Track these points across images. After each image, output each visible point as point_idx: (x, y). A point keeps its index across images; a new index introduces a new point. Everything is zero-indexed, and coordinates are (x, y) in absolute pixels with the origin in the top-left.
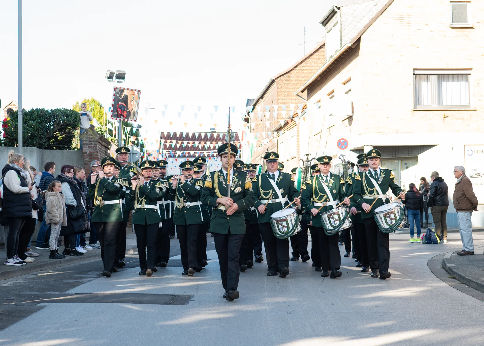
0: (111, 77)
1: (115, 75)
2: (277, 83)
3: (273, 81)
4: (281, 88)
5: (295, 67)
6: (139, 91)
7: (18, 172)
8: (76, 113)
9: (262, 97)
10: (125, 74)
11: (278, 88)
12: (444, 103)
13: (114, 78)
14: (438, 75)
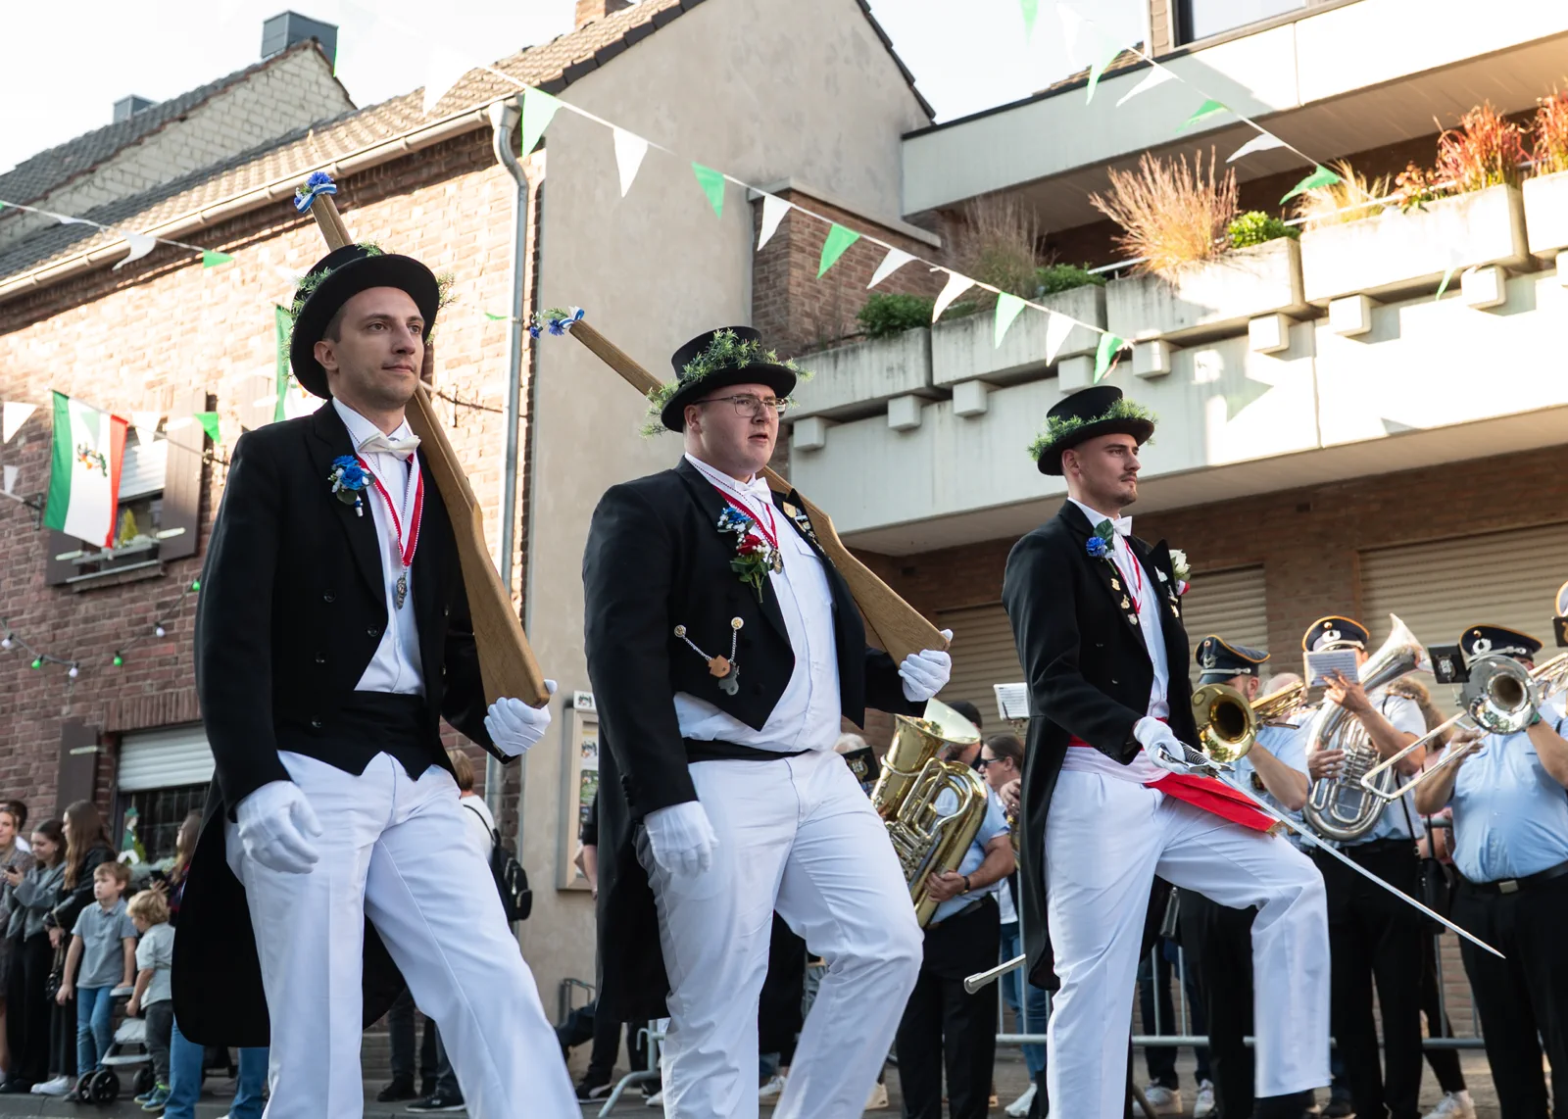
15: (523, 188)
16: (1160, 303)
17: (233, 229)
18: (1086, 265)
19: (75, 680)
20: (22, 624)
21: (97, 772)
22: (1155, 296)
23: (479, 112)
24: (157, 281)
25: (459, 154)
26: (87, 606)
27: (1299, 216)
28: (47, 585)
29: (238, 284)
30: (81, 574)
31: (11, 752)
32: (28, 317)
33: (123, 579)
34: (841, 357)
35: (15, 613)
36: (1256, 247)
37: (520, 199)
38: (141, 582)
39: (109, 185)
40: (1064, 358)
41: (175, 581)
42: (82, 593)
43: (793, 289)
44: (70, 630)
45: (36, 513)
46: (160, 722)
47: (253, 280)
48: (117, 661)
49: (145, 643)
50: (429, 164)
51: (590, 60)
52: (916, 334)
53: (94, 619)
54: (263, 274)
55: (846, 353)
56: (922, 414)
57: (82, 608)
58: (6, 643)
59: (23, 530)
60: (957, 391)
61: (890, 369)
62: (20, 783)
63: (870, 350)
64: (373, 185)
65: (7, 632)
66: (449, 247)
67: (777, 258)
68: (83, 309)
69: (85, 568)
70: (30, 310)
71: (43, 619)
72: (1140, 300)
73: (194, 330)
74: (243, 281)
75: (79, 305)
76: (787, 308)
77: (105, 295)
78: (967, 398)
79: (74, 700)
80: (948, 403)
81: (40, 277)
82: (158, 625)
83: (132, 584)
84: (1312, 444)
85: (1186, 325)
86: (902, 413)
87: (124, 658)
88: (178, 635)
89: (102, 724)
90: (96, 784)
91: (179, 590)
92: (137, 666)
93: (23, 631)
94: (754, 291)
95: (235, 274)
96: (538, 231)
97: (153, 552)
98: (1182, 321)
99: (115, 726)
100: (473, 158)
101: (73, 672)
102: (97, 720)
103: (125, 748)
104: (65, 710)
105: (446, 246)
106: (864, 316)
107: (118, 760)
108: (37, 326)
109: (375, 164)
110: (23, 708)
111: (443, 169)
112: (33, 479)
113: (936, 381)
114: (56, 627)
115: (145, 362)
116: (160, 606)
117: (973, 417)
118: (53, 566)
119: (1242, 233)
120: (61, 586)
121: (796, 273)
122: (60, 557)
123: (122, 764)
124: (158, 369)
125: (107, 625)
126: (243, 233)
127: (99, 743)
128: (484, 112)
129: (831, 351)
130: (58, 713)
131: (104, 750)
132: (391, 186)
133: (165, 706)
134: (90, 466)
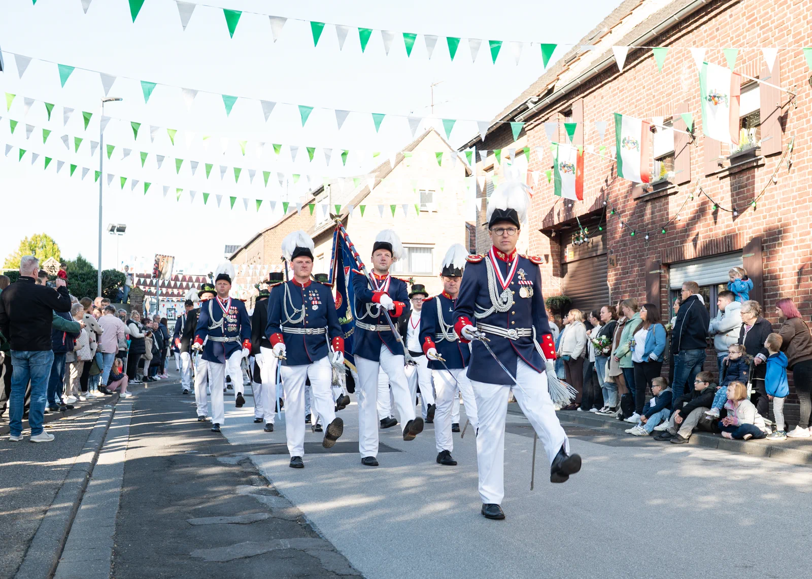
0: (112, 230)
1: (116, 228)
2: (265, 237)
3: (260, 235)
4: (268, 241)
5: (281, 223)
6: (174, 257)
7: (137, 325)
8: (123, 274)
9: (246, 247)
10: (125, 228)
11: (265, 242)
12: (413, 271)
13: (115, 231)
14: (409, 248)
19: (648, 240)
20: (625, 216)
21: (661, 281)
28: (633, 198)
30: (646, 192)
31: (629, 273)
32: (615, 76)
33: (661, 194)
35: (623, 212)
38: (669, 195)
42: (647, 201)
44: (644, 218)
48: (663, 231)
53: (652, 213)
57: (648, 208)
58: (621, 225)
62: (634, 287)
65: (620, 221)
71: (634, 214)
79: (650, 250)
82: (677, 215)
87: (666, 230)
89: (660, 259)
90: (660, 287)
91: (684, 198)
92: (672, 234)
93: (626, 219)
99: (666, 260)
101: (647, 237)
102: (658, 258)
103: (671, 270)
104: (647, 254)
107: (669, 276)
110: (631, 253)
114: (639, 217)
116: (678, 205)
118: (634, 190)
120: (638, 199)
122: (636, 186)
123: (671, 278)
125: (658, 216)
127: (661, 270)
130: (644, 256)
131: (664, 272)
134: (630, 148)
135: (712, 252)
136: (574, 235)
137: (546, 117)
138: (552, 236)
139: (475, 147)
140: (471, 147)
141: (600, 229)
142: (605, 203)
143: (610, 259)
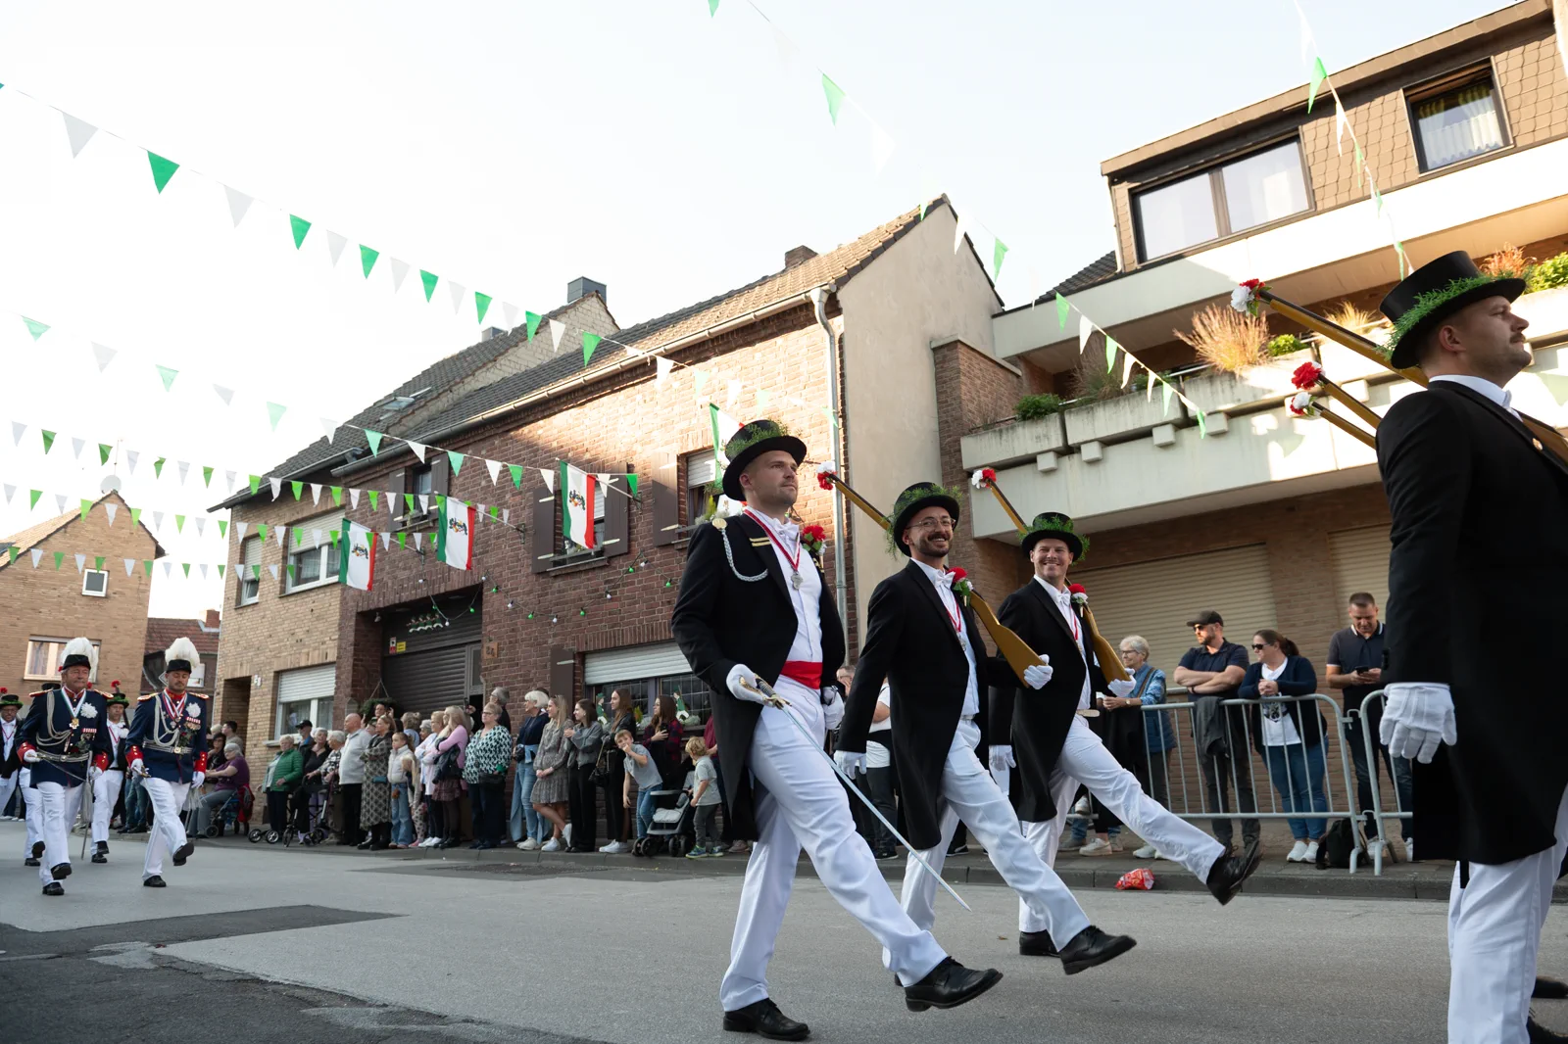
14: (59, 643)
15: (832, 337)
16: (1223, 391)
17: (638, 372)
18: (1167, 372)
19: (556, 624)
20: (518, 595)
21: (574, 674)
22: (1220, 389)
23: (803, 296)
24: (588, 404)
25: (785, 321)
26: (559, 584)
27: (1312, 336)
28: (533, 573)
29: (641, 402)
30: (554, 566)
31: (517, 665)
32: (506, 428)
33: (581, 568)
34: (1004, 431)
35: (512, 590)
36: (1289, 355)
37: (831, 343)
38: (594, 569)
39: (504, 368)
40: (1156, 426)
41: (615, 568)
42: (556, 577)
43: (963, 397)
44: (549, 596)
45: (522, 534)
46: (612, 646)
47: (652, 400)
48: (582, 613)
49: (599, 603)
50: (765, 328)
51: (858, 266)
52: (1055, 416)
53: (564, 591)
54: (657, 396)
55: (1007, 429)
56: (1058, 463)
57: (556, 584)
58: (510, 605)
59: (514, 544)
60: (1083, 447)
61: (1038, 437)
62: (525, 681)
63: (1024, 428)
64: (729, 342)
65: (511, 600)
66: (781, 374)
67: (951, 379)
68: (541, 422)
69: (556, 563)
70: (508, 424)
71: (531, 592)
72: (1208, 390)
73: (615, 429)
74: (645, 401)
75: (538, 420)
76: (960, 407)
77: (555, 413)
78: (1091, 451)
79: (555, 635)
80: (1076, 456)
81: (516, 405)
82: (607, 593)
83: (586, 571)
84: (1334, 469)
85: (1242, 403)
86: (1047, 462)
87: (586, 611)
88: (620, 598)
89: (575, 648)
90: (574, 681)
91: (619, 573)
92: (595, 616)
93: (519, 599)
94: (938, 399)
95: (639, 397)
96: (842, 362)
97: (599, 553)
98: (1239, 400)
99: (583, 649)
100: (795, 323)
101: (555, 620)
102: (571, 646)
103: (587, 661)
104: (550, 640)
105: (779, 373)
106: (1019, 409)
107: (584, 668)
108: (512, 433)
109: (732, 329)
110: (523, 640)
111: (775, 330)
112: (518, 516)
113: (1070, 442)
114: (539, 596)
115: (585, 448)
116: (606, 582)
117: (1093, 462)
118: (536, 562)
119: (1278, 347)
120: (543, 574)
121: (963, 387)
122: (539, 558)
123: (587, 670)
124: (593, 452)
125: (572, 594)
126: (643, 375)
127: (574, 659)
128: (807, 294)
129: (997, 429)
130: (546, 642)
131: (577, 662)
132: (741, 342)
133: (615, 637)
134: (576, 505)
135: (661, 636)
136: (417, 620)
137: (385, 471)
138: (377, 620)
139: (230, 510)
140: (227, 508)
141: (472, 610)
142: (483, 578)
143: (488, 648)
